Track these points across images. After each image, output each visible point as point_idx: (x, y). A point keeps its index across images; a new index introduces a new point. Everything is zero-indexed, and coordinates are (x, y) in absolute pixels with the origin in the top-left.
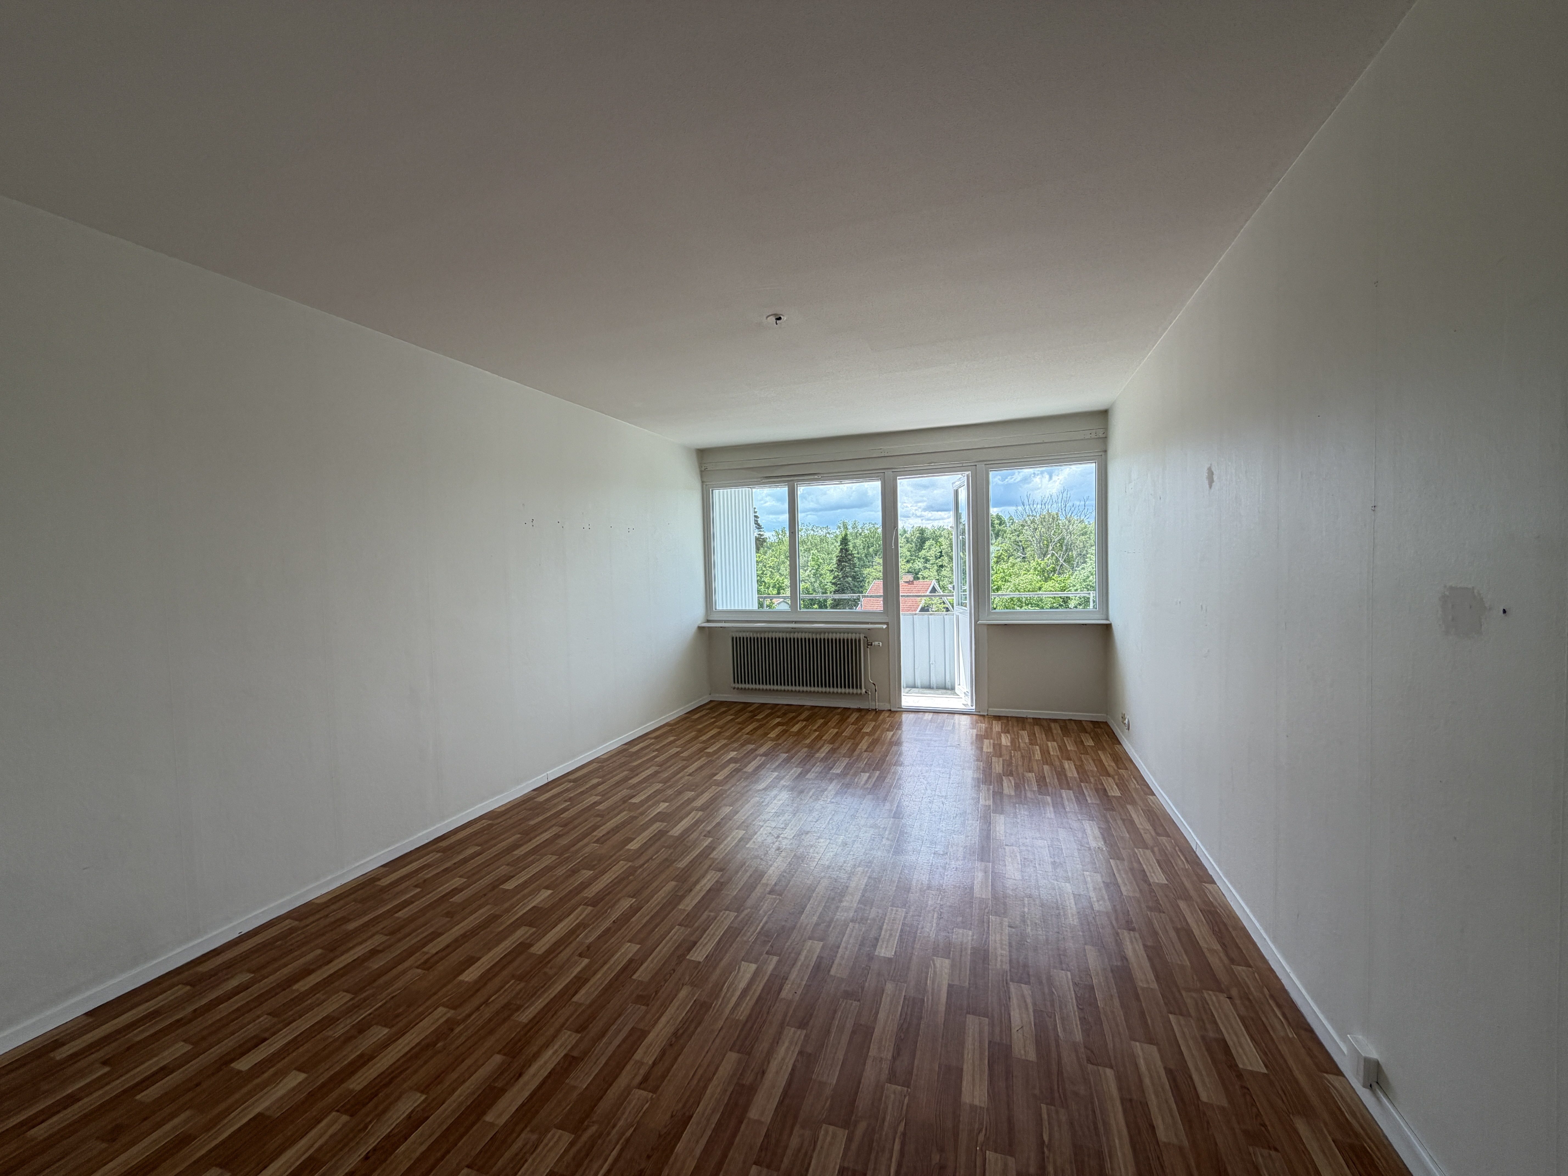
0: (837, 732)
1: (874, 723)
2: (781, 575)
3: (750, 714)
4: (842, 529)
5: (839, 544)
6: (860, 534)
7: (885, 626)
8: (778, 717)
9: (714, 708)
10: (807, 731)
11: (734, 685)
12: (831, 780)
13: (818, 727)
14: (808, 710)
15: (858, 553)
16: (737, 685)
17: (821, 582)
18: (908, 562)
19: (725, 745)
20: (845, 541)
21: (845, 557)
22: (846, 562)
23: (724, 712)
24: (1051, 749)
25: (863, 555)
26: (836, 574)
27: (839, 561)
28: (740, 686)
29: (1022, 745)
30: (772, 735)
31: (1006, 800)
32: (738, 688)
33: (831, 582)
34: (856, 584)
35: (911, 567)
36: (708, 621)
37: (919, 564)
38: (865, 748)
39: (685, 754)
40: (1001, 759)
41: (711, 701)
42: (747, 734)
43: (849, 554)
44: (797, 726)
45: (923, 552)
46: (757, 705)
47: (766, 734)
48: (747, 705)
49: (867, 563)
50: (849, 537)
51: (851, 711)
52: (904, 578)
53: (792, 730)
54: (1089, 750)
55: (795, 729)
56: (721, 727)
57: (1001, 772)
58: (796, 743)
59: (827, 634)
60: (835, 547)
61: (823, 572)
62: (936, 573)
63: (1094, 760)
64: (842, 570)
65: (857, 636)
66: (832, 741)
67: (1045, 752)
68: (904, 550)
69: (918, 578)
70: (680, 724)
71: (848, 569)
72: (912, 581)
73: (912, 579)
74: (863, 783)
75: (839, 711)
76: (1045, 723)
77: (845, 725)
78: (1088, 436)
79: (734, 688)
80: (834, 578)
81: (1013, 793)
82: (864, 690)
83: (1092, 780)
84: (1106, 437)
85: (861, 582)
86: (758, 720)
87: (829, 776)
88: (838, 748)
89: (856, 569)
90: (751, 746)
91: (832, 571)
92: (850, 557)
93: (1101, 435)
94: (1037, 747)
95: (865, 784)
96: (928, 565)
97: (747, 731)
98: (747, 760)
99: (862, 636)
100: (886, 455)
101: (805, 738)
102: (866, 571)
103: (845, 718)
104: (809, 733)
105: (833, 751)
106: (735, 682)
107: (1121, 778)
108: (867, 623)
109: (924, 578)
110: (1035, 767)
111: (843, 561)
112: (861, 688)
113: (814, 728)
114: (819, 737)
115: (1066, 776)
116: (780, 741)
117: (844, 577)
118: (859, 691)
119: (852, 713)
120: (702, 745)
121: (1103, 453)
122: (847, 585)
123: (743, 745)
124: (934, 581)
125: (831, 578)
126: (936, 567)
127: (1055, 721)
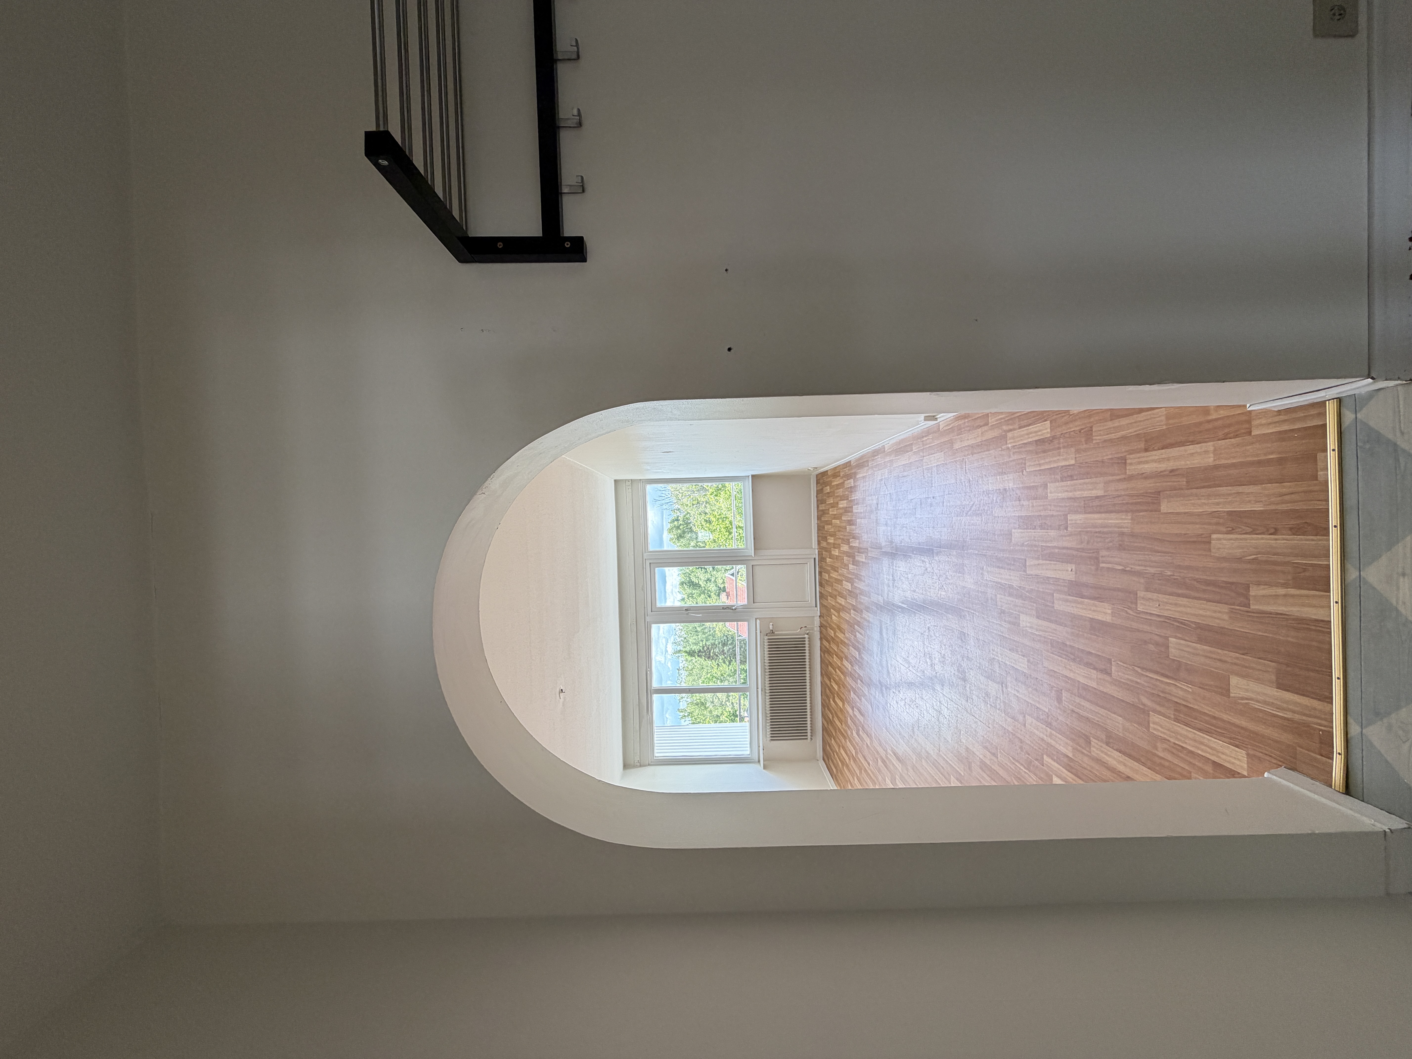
0: (836, 655)
1: (828, 628)
2: (722, 714)
3: (829, 724)
4: (680, 655)
5: (694, 658)
6: (685, 638)
7: (758, 621)
8: (830, 701)
9: (828, 757)
10: (836, 677)
11: (809, 739)
12: (862, 658)
13: (834, 669)
14: (823, 677)
15: (702, 641)
16: (809, 737)
17: (729, 675)
18: (710, 596)
19: (850, 741)
20: (691, 653)
21: (706, 653)
22: (710, 652)
23: (830, 746)
24: (833, 513)
25: (704, 636)
26: (721, 661)
27: (709, 658)
28: (809, 734)
29: (833, 530)
30: (840, 704)
31: (861, 546)
32: (811, 736)
33: (729, 666)
34: (729, 642)
35: (715, 594)
36: (759, 761)
37: (712, 587)
38: (843, 635)
39: (858, 772)
40: (841, 545)
41: (824, 759)
42: (842, 724)
43: (703, 649)
44: (834, 686)
45: (701, 583)
46: (824, 721)
47: (841, 710)
48: (824, 729)
49: (712, 632)
50: (688, 649)
51: (823, 646)
52: (724, 600)
53: (837, 689)
54: (832, 490)
55: (836, 687)
56: (839, 747)
57: (848, 546)
58: (844, 686)
59: (766, 664)
60: (696, 662)
61: (719, 674)
62: (719, 573)
63: (837, 489)
64: (717, 656)
65: (766, 641)
66: (841, 659)
67: (835, 517)
68: (701, 601)
69: (724, 587)
70: (840, 782)
71: (717, 650)
72: (727, 593)
73: (725, 593)
74: (862, 636)
75: (822, 655)
76: (820, 513)
77: (831, 650)
78: (630, 490)
79: (811, 739)
80: (724, 662)
81: (858, 541)
82: (806, 636)
83: (847, 493)
84: (631, 480)
85: (728, 638)
86: (833, 717)
87: (861, 660)
88: (845, 655)
89: (716, 643)
90: (849, 721)
91: (718, 664)
92: (705, 648)
93: (630, 482)
94: (833, 521)
95: (862, 635)
96: (713, 580)
97: (840, 724)
98: (857, 722)
99: (766, 638)
100: (635, 620)
101: (840, 679)
102: (719, 634)
103: (826, 650)
104: (838, 676)
105: (847, 658)
106: (807, 739)
107: (844, 476)
108: (756, 633)
109: (724, 583)
110: (844, 524)
111: (710, 654)
112: (804, 638)
113: (834, 672)
114: (839, 668)
115: (846, 507)
116: (844, 698)
117: (724, 653)
118: (807, 640)
119: (823, 645)
120: (852, 760)
121: (641, 481)
122: (731, 650)
123: (849, 727)
124: (727, 575)
125: (724, 665)
126: (715, 572)
127: (818, 507)
